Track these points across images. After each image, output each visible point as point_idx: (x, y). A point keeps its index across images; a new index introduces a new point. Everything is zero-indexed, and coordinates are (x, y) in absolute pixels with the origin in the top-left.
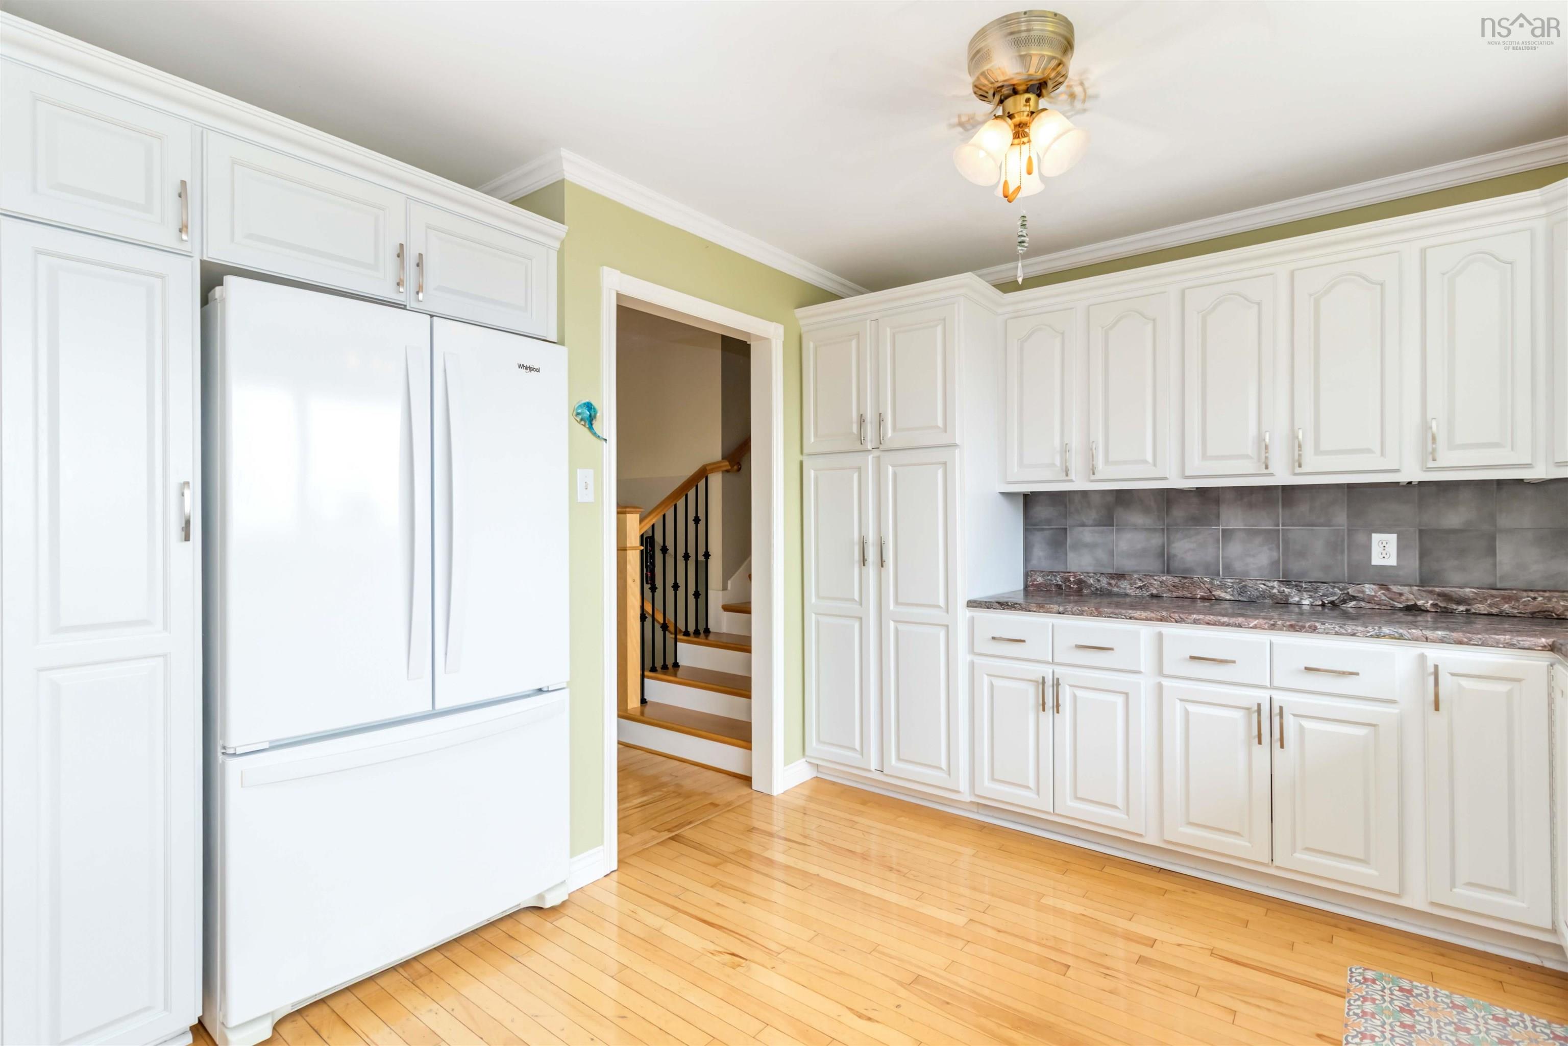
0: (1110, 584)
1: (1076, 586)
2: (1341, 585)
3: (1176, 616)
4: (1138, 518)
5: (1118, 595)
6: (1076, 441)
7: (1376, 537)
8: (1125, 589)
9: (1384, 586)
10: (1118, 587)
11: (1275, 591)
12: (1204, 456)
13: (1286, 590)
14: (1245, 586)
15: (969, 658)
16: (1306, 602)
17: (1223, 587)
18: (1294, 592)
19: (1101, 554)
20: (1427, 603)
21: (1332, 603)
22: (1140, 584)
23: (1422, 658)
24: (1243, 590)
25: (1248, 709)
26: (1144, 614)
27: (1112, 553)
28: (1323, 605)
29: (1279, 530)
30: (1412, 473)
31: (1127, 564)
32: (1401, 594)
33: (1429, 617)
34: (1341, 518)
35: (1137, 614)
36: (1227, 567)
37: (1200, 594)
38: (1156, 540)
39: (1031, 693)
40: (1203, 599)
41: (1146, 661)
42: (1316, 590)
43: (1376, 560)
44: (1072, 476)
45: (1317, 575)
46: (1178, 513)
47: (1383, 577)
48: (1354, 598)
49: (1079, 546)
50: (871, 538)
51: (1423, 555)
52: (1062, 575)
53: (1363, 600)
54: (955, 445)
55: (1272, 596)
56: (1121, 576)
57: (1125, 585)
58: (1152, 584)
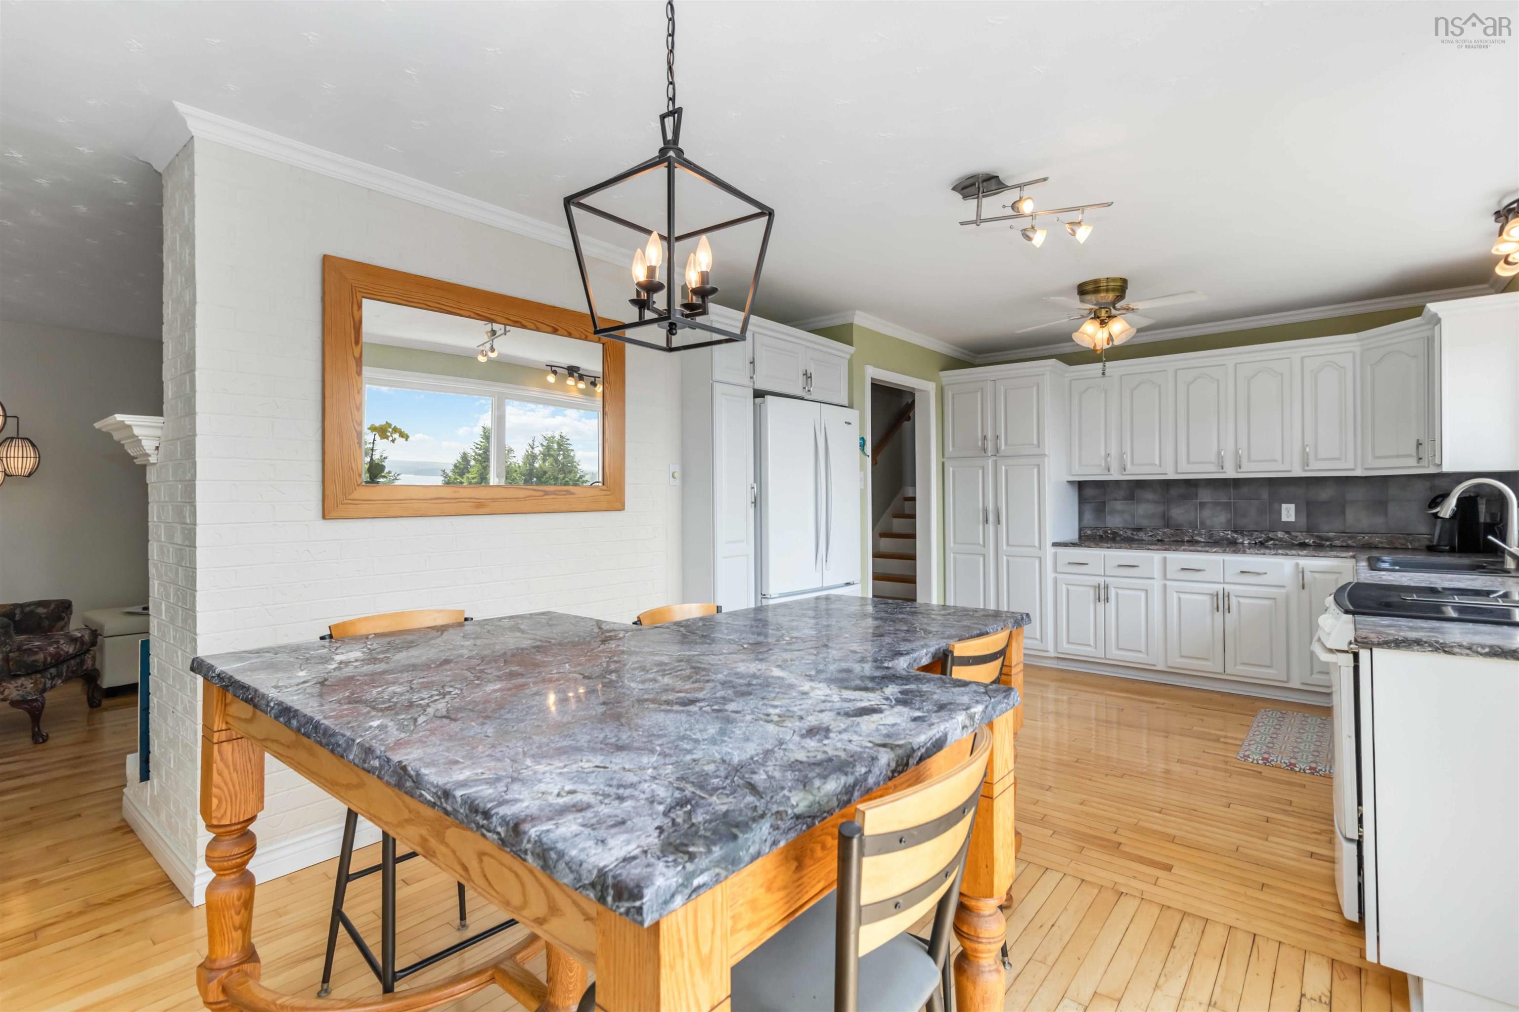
0: (1133, 534)
2: (1265, 532)
3: (1174, 548)
4: (1149, 495)
5: (1137, 540)
6: (1114, 451)
7: (1284, 506)
8: (1142, 537)
9: (1288, 532)
10: (1138, 536)
11: (1229, 536)
12: (1188, 462)
13: (1236, 536)
14: (1213, 534)
15: (1053, 575)
16: (1246, 542)
17: (1200, 535)
18: (1239, 536)
19: (1127, 516)
20: (1310, 541)
21: (1260, 542)
22: (1151, 534)
23: (1297, 564)
24: (1211, 536)
25: (1212, 594)
26: (1156, 547)
27: (1133, 517)
28: (1256, 543)
29: (1231, 502)
30: (1297, 472)
31: (1144, 523)
32: (1297, 537)
33: (1311, 548)
34: (1265, 494)
35: (1152, 547)
36: (1202, 523)
37: (1186, 539)
38: (1160, 509)
39: (1091, 592)
40: (1188, 541)
41: (1157, 572)
42: (1252, 535)
43: (1284, 518)
44: (1112, 472)
45: (1252, 527)
46: (1174, 492)
47: (1288, 528)
48: (1272, 539)
49: (1113, 512)
50: (991, 507)
51: (1309, 515)
52: (1103, 529)
53: (1277, 540)
54: (1045, 455)
55: (1228, 539)
56: (1139, 529)
57: (1142, 535)
58: (1158, 534)
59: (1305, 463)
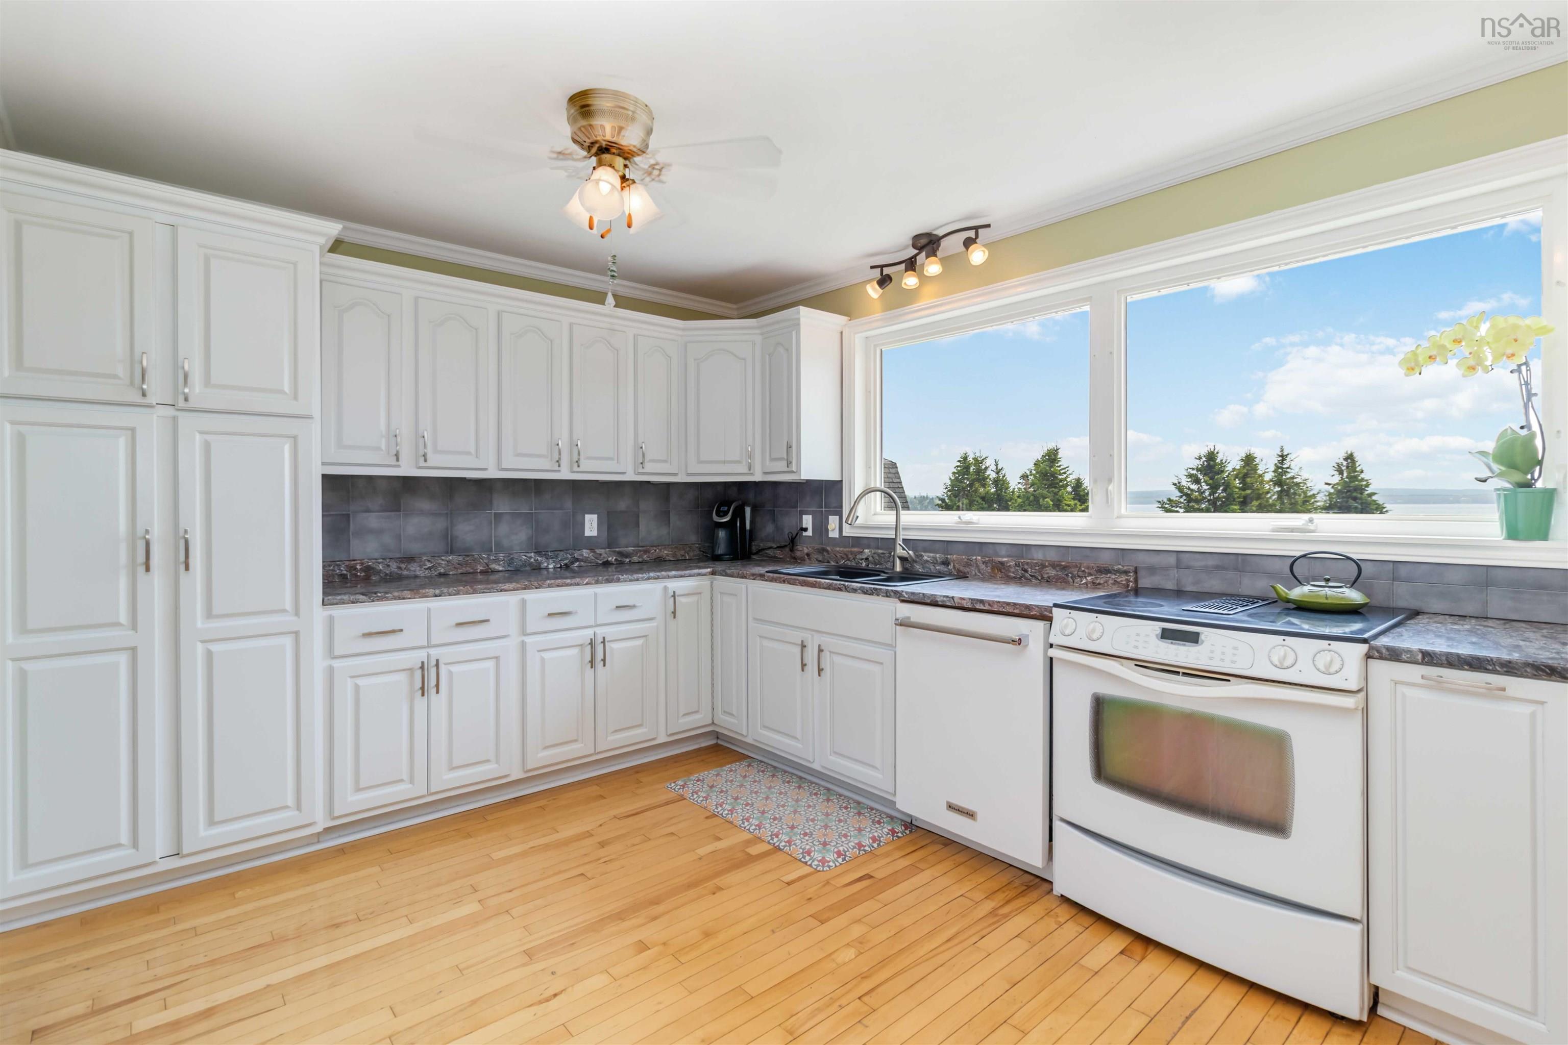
0: (400, 568)
1: (363, 574)
2: (570, 551)
4: (424, 504)
5: (408, 577)
6: (406, 428)
7: (588, 517)
8: (415, 571)
9: (592, 550)
10: (408, 570)
11: (532, 560)
12: (516, 453)
13: (539, 558)
14: (512, 559)
15: (326, 664)
16: (551, 566)
17: (497, 561)
18: (544, 559)
19: (388, 539)
20: (612, 559)
21: (566, 564)
22: (429, 565)
23: (666, 588)
24: (511, 561)
25: (583, 645)
26: (511, 586)
27: (398, 537)
28: (561, 567)
29: (532, 513)
30: (630, 475)
31: (415, 548)
32: (601, 554)
34: (570, 502)
35: (507, 586)
36: (498, 545)
37: (480, 568)
38: (440, 524)
40: (482, 572)
41: (513, 626)
42: (557, 556)
43: (588, 533)
44: (401, 462)
45: (555, 546)
46: (460, 499)
47: (591, 544)
48: (577, 560)
49: (363, 533)
51: (609, 528)
52: (347, 563)
53: (582, 561)
54: (310, 418)
55: (530, 564)
56: (410, 559)
57: (415, 568)
58: (439, 564)
59: (638, 464)
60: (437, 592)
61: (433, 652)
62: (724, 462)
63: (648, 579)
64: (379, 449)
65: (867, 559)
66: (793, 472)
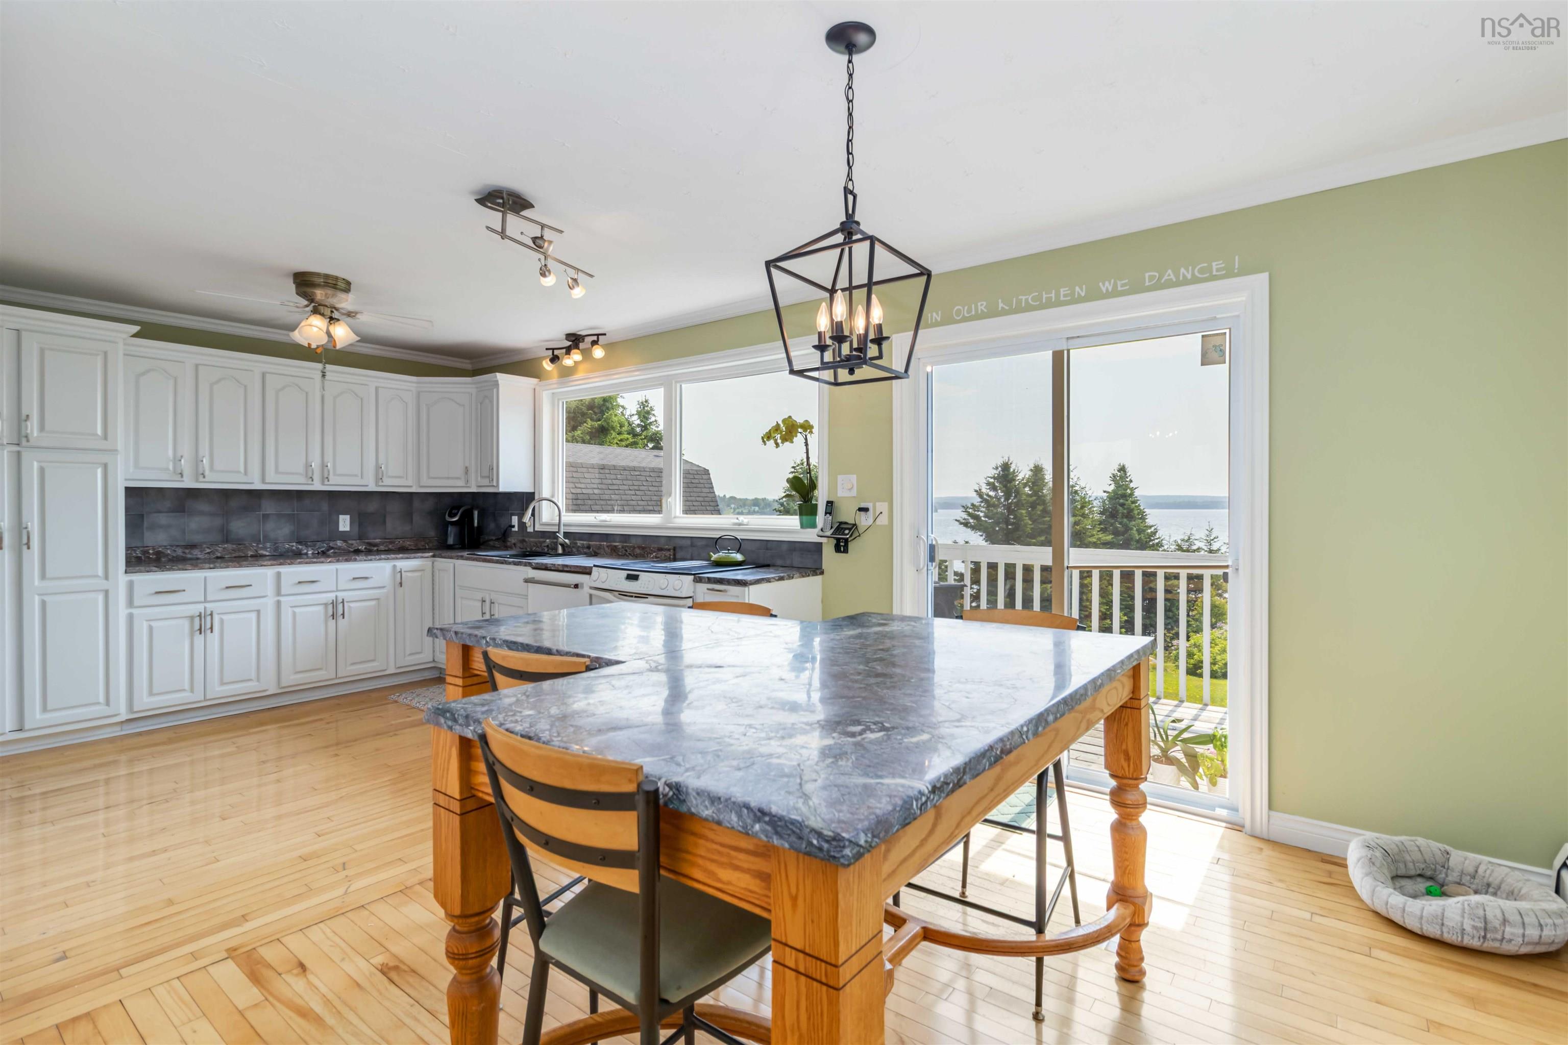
0: (184, 553)
1: (154, 557)
2: (327, 542)
3: (289, 561)
4: (203, 506)
5: (191, 559)
6: (188, 453)
7: (341, 517)
8: (196, 555)
9: (345, 541)
10: (191, 554)
11: (294, 548)
12: (277, 471)
13: (300, 547)
14: (278, 547)
15: (125, 610)
16: (310, 552)
17: (265, 548)
18: (304, 547)
19: (175, 532)
20: (362, 548)
21: (322, 551)
22: (208, 551)
23: (395, 566)
24: (276, 549)
25: (326, 604)
26: (272, 563)
27: (183, 532)
28: (318, 553)
29: (294, 514)
31: (197, 538)
32: (352, 544)
33: (363, 554)
34: (325, 506)
35: (269, 564)
36: (265, 537)
37: (250, 553)
38: (218, 522)
40: (252, 556)
42: (315, 546)
43: (341, 528)
44: (185, 478)
45: (314, 537)
46: (234, 503)
47: (344, 536)
48: (332, 548)
49: (153, 527)
51: (360, 525)
52: (142, 549)
53: (336, 549)
54: (116, 450)
55: (293, 551)
56: (193, 546)
57: (196, 553)
58: (217, 550)
59: (379, 479)
60: (212, 566)
61: (207, 605)
62: (448, 478)
63: (380, 559)
64: (168, 469)
65: (548, 546)
66: (493, 486)
